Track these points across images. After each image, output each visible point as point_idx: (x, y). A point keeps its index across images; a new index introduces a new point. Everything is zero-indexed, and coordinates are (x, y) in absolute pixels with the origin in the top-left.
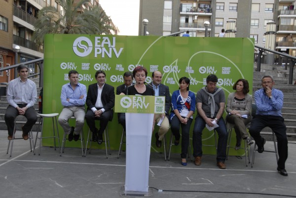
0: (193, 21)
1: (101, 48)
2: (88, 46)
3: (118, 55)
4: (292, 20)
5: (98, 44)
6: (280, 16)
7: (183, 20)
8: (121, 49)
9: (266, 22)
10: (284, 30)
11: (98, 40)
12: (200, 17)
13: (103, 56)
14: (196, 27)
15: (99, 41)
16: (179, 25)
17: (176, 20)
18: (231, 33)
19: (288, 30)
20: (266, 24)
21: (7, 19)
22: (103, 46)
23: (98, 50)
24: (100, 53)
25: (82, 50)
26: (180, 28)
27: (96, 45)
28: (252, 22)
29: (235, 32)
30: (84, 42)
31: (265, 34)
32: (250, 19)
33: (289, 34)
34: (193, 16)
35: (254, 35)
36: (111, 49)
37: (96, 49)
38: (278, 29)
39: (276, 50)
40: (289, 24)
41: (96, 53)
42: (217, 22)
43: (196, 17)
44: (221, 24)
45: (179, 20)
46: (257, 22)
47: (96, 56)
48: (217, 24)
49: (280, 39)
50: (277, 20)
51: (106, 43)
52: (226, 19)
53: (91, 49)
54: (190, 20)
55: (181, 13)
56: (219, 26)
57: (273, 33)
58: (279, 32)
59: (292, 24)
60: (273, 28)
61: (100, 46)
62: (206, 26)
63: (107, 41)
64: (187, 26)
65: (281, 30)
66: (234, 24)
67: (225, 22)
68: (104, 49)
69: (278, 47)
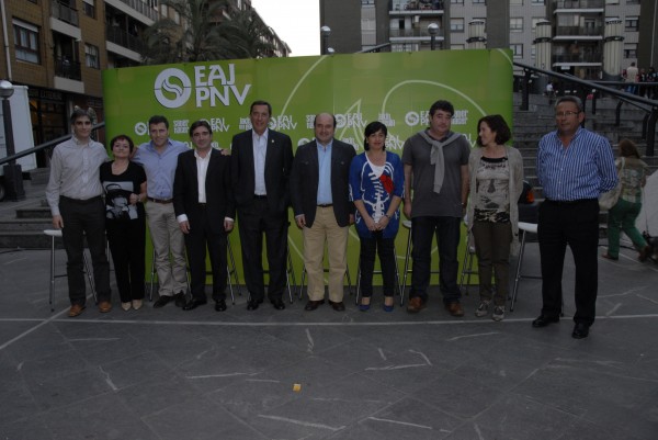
0: (413, 25)
1: (208, 87)
2: (183, 87)
3: (241, 100)
4: (576, 18)
5: (202, 80)
6: (558, 11)
7: (395, 25)
8: (247, 87)
9: (535, 21)
10: (565, 34)
11: (202, 71)
12: (424, 18)
13: (213, 104)
14: (419, 36)
15: (203, 75)
16: (388, 33)
17: (383, 26)
18: (477, 43)
19: (571, 34)
20: (534, 26)
21: (97, 48)
22: (210, 83)
23: (203, 93)
24: (206, 97)
25: (171, 96)
26: (391, 39)
27: (198, 83)
28: (513, 22)
29: (484, 40)
30: (174, 80)
31: (535, 42)
32: (509, 19)
33: (572, 41)
34: (412, 17)
35: (516, 45)
36: (226, 88)
37: (198, 91)
38: (554, 32)
39: (554, 69)
40: (571, 25)
41: (199, 99)
42: (454, 25)
43: (417, 19)
44: (460, 28)
45: (388, 25)
46: (520, 22)
47: (199, 104)
48: (453, 28)
49: (560, 51)
50: (552, 18)
51: (218, 77)
52: (468, 19)
53: (188, 92)
54: (408, 25)
55: (391, 13)
56: (457, 31)
57: (548, 40)
58: (558, 37)
59: (576, 23)
60: (546, 31)
61: (205, 84)
62: (432, 32)
63: (217, 73)
64: (402, 35)
65: (560, 35)
66: (482, 28)
67: (467, 25)
68: (214, 90)
69: (557, 64)
